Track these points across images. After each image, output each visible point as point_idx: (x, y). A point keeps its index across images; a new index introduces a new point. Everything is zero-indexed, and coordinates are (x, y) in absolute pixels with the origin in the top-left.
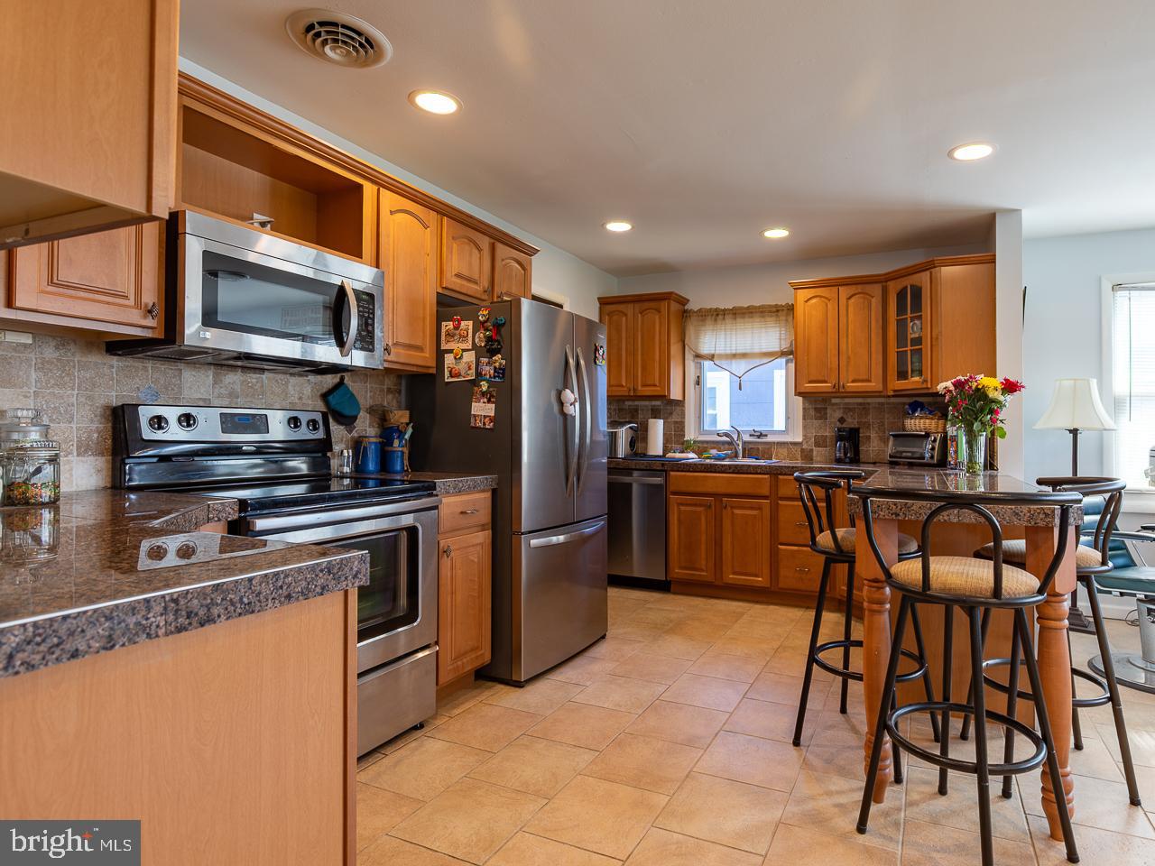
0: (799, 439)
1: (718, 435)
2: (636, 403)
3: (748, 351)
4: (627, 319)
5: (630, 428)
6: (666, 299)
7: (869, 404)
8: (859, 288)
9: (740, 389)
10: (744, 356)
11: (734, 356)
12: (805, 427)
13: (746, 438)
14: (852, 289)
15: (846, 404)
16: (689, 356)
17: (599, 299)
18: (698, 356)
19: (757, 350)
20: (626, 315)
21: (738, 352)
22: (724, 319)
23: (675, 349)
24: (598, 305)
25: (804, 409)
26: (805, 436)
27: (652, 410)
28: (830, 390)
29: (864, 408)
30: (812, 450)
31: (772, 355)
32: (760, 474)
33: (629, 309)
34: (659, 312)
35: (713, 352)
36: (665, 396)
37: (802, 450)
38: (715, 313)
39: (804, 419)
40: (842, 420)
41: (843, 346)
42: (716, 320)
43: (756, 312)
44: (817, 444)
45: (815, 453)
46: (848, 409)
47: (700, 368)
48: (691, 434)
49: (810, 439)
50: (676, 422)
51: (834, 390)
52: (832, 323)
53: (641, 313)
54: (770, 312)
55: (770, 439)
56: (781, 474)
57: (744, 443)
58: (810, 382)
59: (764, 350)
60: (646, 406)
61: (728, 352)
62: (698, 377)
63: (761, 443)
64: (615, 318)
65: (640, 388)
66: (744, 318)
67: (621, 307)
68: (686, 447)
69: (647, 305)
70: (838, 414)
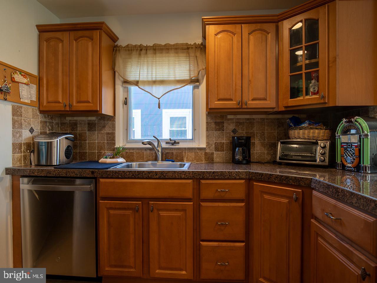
0: (203, 145)
1: (143, 143)
2: (75, 118)
3: (165, 79)
4: (63, 45)
5: (66, 138)
6: (97, 29)
7: (254, 119)
8: (259, 26)
9: (159, 107)
10: (162, 82)
11: (154, 82)
12: (208, 136)
13: (164, 145)
14: (253, 27)
15: (238, 119)
16: (119, 83)
17: (37, 26)
18: (126, 82)
19: (172, 78)
20: (62, 41)
21: (158, 79)
22: (146, 53)
23: (106, 76)
24: (38, 32)
25: (207, 123)
26: (208, 143)
27: (89, 124)
28: (235, 107)
29: (251, 123)
30: (213, 153)
31: (183, 82)
32: (184, 179)
33: (65, 36)
34: (92, 40)
35: (138, 79)
36: (97, 111)
37: (206, 154)
38: (139, 48)
39: (207, 130)
40: (234, 131)
41: (245, 72)
42: (140, 54)
43: (171, 49)
44: (217, 149)
45: (215, 156)
46: (239, 123)
47: (127, 91)
48: (120, 143)
49: (212, 145)
50: (108, 134)
51: (238, 107)
52: (236, 52)
53: (76, 40)
54: (183, 49)
55: (181, 145)
56: (203, 179)
57: (163, 149)
58: (219, 100)
59: (178, 79)
60: (83, 121)
61: (150, 79)
62: (126, 98)
63: (175, 149)
64: (52, 43)
65: (74, 104)
66: (162, 53)
67: (58, 35)
68: (117, 153)
69: (80, 33)
70: (232, 127)
